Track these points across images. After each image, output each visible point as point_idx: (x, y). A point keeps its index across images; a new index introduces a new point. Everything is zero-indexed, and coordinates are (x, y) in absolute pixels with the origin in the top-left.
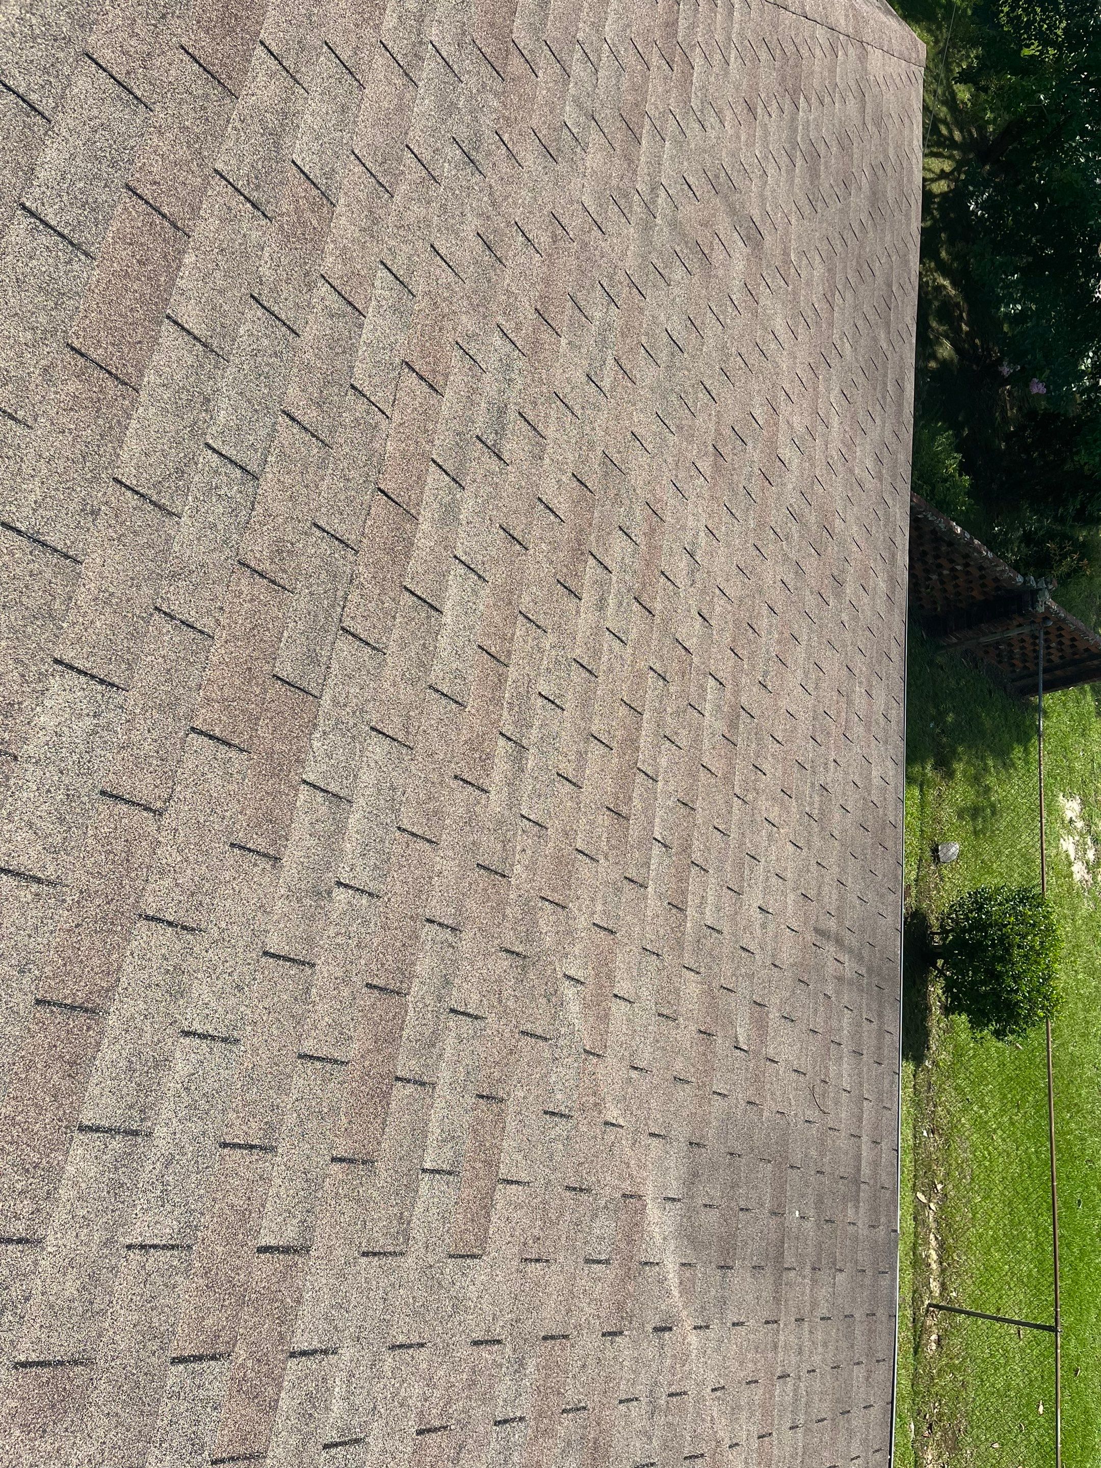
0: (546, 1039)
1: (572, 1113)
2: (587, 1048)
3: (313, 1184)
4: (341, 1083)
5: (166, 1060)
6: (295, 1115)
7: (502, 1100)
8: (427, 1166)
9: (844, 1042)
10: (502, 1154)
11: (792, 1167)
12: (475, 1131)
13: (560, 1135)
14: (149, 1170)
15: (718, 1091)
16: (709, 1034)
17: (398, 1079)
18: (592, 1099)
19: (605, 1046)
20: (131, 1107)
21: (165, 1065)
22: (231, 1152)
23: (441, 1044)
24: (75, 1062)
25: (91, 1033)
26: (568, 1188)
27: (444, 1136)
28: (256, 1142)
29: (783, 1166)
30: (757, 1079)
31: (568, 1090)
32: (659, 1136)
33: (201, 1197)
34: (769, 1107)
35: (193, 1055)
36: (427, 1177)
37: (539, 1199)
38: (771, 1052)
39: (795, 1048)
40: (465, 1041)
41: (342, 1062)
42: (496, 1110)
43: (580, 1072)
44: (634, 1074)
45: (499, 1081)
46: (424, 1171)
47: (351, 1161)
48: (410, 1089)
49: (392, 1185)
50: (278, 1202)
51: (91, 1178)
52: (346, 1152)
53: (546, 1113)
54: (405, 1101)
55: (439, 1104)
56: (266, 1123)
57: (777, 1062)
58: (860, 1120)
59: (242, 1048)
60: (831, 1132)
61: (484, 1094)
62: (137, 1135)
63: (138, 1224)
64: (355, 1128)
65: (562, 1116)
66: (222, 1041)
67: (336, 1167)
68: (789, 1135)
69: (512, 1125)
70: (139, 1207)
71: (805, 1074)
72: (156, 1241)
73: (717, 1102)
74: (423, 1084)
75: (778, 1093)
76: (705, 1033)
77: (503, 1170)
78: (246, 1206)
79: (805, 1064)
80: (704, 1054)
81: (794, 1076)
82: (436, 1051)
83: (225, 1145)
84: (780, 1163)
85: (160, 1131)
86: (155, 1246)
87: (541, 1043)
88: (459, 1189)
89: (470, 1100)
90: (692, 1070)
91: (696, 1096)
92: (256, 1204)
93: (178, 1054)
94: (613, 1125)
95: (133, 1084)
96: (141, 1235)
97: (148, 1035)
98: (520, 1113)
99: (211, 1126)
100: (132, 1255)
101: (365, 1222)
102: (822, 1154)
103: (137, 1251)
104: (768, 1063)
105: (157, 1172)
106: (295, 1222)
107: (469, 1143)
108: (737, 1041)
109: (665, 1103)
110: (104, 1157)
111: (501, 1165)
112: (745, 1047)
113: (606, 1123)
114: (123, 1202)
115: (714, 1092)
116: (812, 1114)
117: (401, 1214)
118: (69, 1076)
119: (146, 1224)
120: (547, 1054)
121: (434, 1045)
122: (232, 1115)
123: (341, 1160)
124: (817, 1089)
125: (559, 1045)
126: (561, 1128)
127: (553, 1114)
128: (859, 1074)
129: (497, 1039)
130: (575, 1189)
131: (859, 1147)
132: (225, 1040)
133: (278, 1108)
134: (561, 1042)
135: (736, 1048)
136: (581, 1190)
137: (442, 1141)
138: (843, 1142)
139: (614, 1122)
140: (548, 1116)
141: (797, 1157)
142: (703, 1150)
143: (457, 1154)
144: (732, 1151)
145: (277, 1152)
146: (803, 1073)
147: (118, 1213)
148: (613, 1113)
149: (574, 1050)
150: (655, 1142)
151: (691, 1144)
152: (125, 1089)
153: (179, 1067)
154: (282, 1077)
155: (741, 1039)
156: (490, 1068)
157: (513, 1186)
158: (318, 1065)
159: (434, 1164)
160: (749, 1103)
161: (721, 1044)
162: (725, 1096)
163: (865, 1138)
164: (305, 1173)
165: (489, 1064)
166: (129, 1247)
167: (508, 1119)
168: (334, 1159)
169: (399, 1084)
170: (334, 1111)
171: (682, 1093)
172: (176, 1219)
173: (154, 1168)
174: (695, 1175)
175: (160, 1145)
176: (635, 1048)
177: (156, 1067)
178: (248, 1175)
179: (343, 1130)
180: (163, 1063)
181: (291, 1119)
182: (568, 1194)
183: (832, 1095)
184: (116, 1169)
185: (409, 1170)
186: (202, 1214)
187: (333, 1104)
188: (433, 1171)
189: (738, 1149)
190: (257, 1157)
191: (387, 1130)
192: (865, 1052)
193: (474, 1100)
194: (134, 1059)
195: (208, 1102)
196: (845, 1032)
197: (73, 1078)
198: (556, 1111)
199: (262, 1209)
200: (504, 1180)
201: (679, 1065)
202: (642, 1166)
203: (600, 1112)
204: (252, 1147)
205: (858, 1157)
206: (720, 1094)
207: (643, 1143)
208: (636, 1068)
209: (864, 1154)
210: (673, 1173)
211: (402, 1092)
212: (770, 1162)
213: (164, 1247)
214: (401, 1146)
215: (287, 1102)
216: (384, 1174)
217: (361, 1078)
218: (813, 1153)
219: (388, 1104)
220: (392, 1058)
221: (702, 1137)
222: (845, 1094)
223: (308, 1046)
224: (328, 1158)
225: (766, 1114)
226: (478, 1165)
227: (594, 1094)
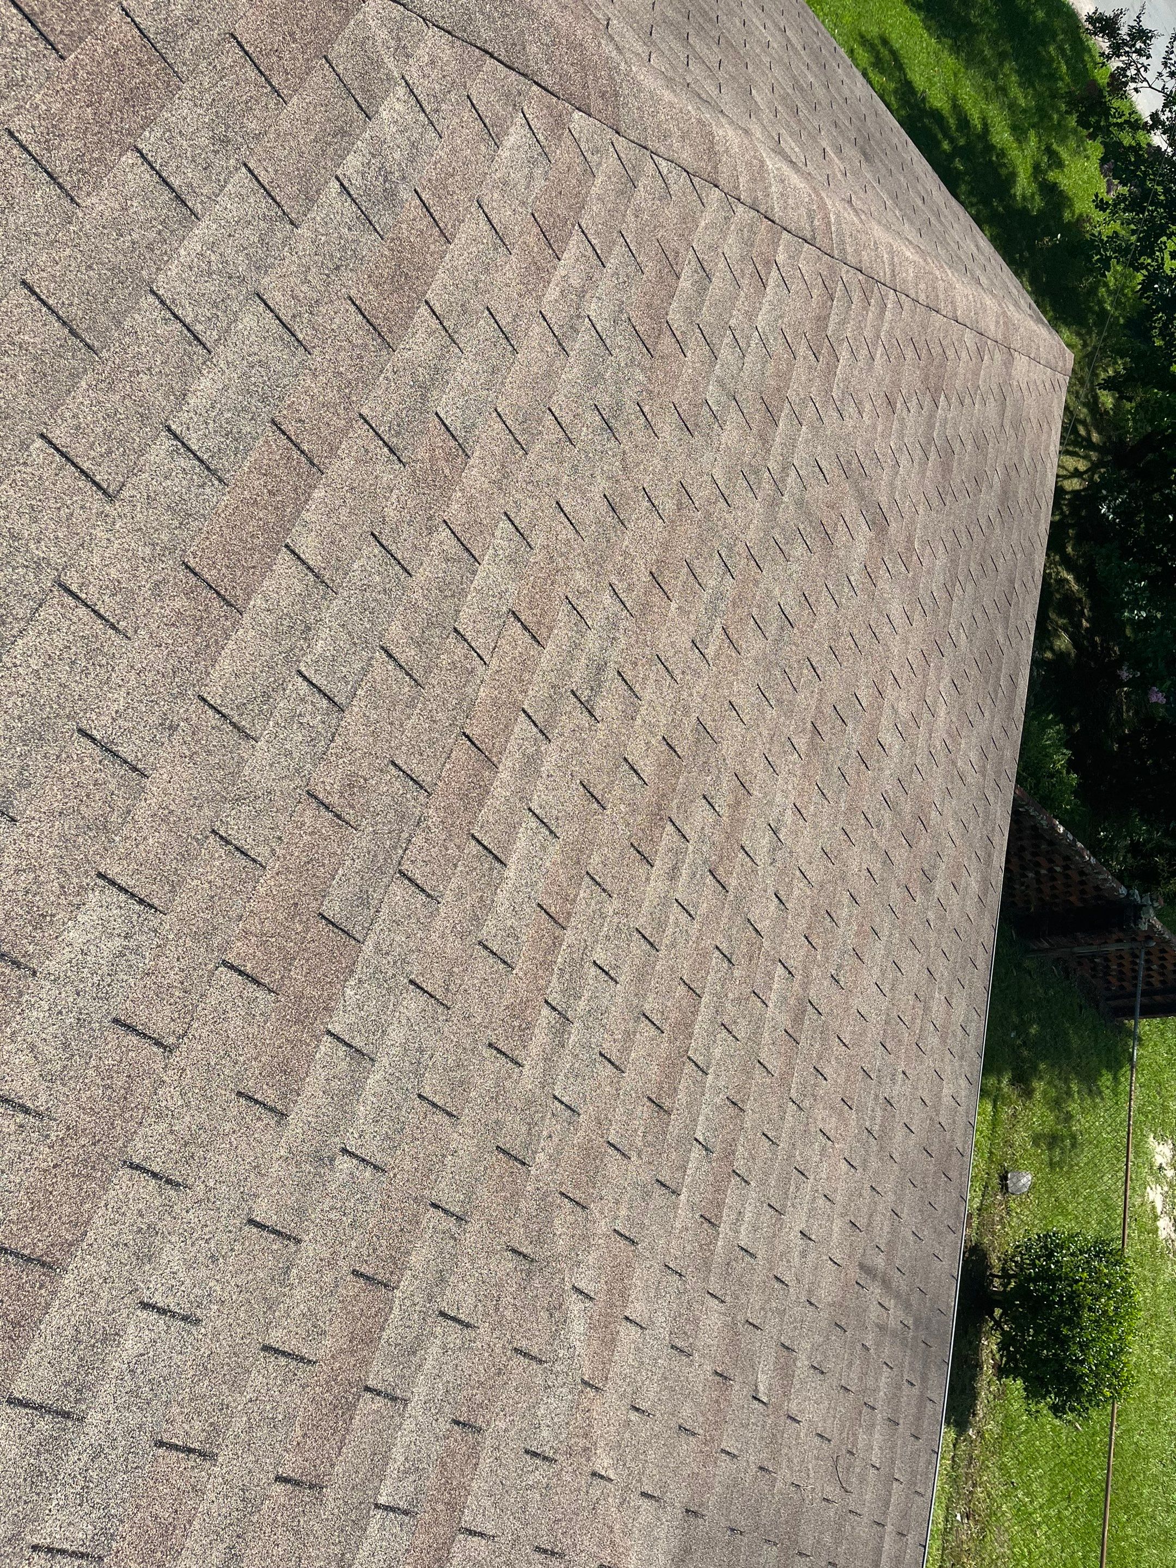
0: (541, 1362)
1: (557, 1457)
2: (586, 1378)
3: (250, 1504)
4: (303, 1387)
5: (117, 1334)
6: (245, 1419)
7: (479, 1430)
8: (382, 1500)
9: (878, 1405)
10: (469, 1497)
11: (800, 1554)
12: (444, 1465)
13: (539, 1482)
14: (74, 1461)
15: (727, 1449)
16: (726, 1378)
17: (367, 1389)
18: (582, 1442)
19: (607, 1378)
20: (68, 1384)
21: (115, 1340)
22: (166, 1454)
23: (423, 1352)
24: (19, 1323)
25: (43, 1291)
26: (538, 1549)
27: (407, 1466)
28: (196, 1445)
29: (791, 1553)
30: (773, 1441)
31: (556, 1427)
32: (652, 1497)
33: (124, 1501)
34: (784, 1475)
35: (147, 1332)
36: (379, 1514)
37: (503, 1559)
38: (794, 1408)
39: (822, 1406)
40: (450, 1353)
41: (309, 1361)
42: (471, 1441)
43: (575, 1406)
44: (634, 1416)
45: (480, 1405)
46: (377, 1506)
47: (297, 1483)
48: (379, 1403)
49: (339, 1518)
50: (207, 1520)
51: (10, 1460)
52: (293, 1471)
53: (527, 1452)
54: (370, 1418)
55: (409, 1425)
56: (211, 1424)
57: (798, 1422)
58: (887, 1504)
59: (203, 1330)
60: (851, 1516)
61: (461, 1419)
62: (68, 1417)
63: (50, 1522)
64: (309, 1442)
65: (545, 1458)
66: (182, 1319)
67: (279, 1488)
68: (803, 1513)
69: (486, 1463)
70: (55, 1502)
71: (829, 1441)
72: (66, 1546)
73: (724, 1463)
74: (394, 1399)
75: (795, 1461)
76: (721, 1375)
77: (467, 1517)
78: (171, 1520)
79: (831, 1429)
80: (717, 1401)
81: (817, 1441)
82: (416, 1360)
83: (160, 1444)
84: (788, 1548)
85: (94, 1417)
86: (62, 1552)
87: (535, 1365)
88: (413, 1534)
89: (444, 1426)
90: (701, 1419)
91: (701, 1452)
92: (183, 1519)
93: (131, 1329)
94: (602, 1477)
95: (75, 1358)
96: (50, 1535)
97: (103, 1302)
98: (498, 1448)
99: (149, 1419)
100: (36, 1557)
101: (300, 1558)
102: (837, 1543)
103: (43, 1555)
104: (789, 1421)
105: (81, 1464)
106: (222, 1547)
107: (433, 1473)
108: (756, 1390)
109: (664, 1457)
110: (29, 1438)
111: (466, 1511)
112: (765, 1400)
113: (594, 1474)
114: (38, 1494)
115: (723, 1451)
116: (832, 1491)
117: (343, 1555)
118: (10, 1338)
119: (59, 1523)
120: (539, 1380)
121: (414, 1353)
122: (175, 1409)
123: (286, 1480)
124: (841, 1461)
125: (554, 1370)
126: (540, 1474)
127: (535, 1454)
128: (892, 1448)
129: (486, 1354)
130: (545, 1551)
131: (882, 1538)
132: (185, 1318)
133: (227, 1408)
134: (557, 1367)
135: (755, 1398)
136: (553, 1553)
137: (405, 1472)
138: (863, 1530)
139: (603, 1473)
140: (528, 1457)
141: (807, 1544)
142: (701, 1521)
143: (418, 1491)
144: (733, 1526)
145: (216, 1460)
146: (827, 1439)
147: (30, 1505)
148: (603, 1462)
149: (570, 1378)
150: (646, 1504)
151: (687, 1511)
152: (66, 1362)
153: (128, 1345)
154: (239, 1370)
155: (761, 1388)
156: (473, 1388)
157: (476, 1539)
158: (283, 1361)
159: (390, 1499)
160: (761, 1468)
161: (738, 1393)
162: (735, 1456)
163: (889, 1528)
164: (243, 1490)
165: (472, 1383)
166: (35, 1548)
167: (483, 1455)
168: (279, 1479)
169: (368, 1395)
170: (289, 1418)
171: (686, 1446)
172: (92, 1523)
173: (79, 1459)
174: (687, 1551)
175: (91, 1434)
176: (640, 1384)
177: (104, 1341)
178: (180, 1483)
179: (295, 1443)
180: (112, 1337)
181: (240, 1423)
182: (537, 1556)
183: (858, 1470)
184: (39, 1453)
185: (361, 1503)
186: (122, 1521)
187: (290, 1410)
188: (387, 1508)
189: (742, 1524)
190: (194, 1464)
191: (344, 1450)
192: (901, 1422)
193: (448, 1426)
194: (82, 1328)
195: (152, 1390)
196: (882, 1393)
197: (14, 1341)
198: (539, 1451)
199: (188, 1527)
200: (467, 1530)
201: (687, 1411)
202: (627, 1533)
203: (588, 1460)
204: (190, 1451)
205: (878, 1551)
206: (728, 1453)
207: (632, 1505)
208: (637, 1410)
209: (886, 1547)
210: (662, 1544)
211: (370, 1405)
212: (775, 1544)
213: (73, 1554)
214: (357, 1472)
215: (239, 1401)
216: (331, 1505)
217: (327, 1383)
218: (827, 1539)
219: (351, 1418)
220: (366, 1362)
221: (702, 1504)
222: (872, 1471)
223: (275, 1337)
224: (272, 1476)
225: (779, 1485)
226: (440, 1507)
227: (586, 1436)
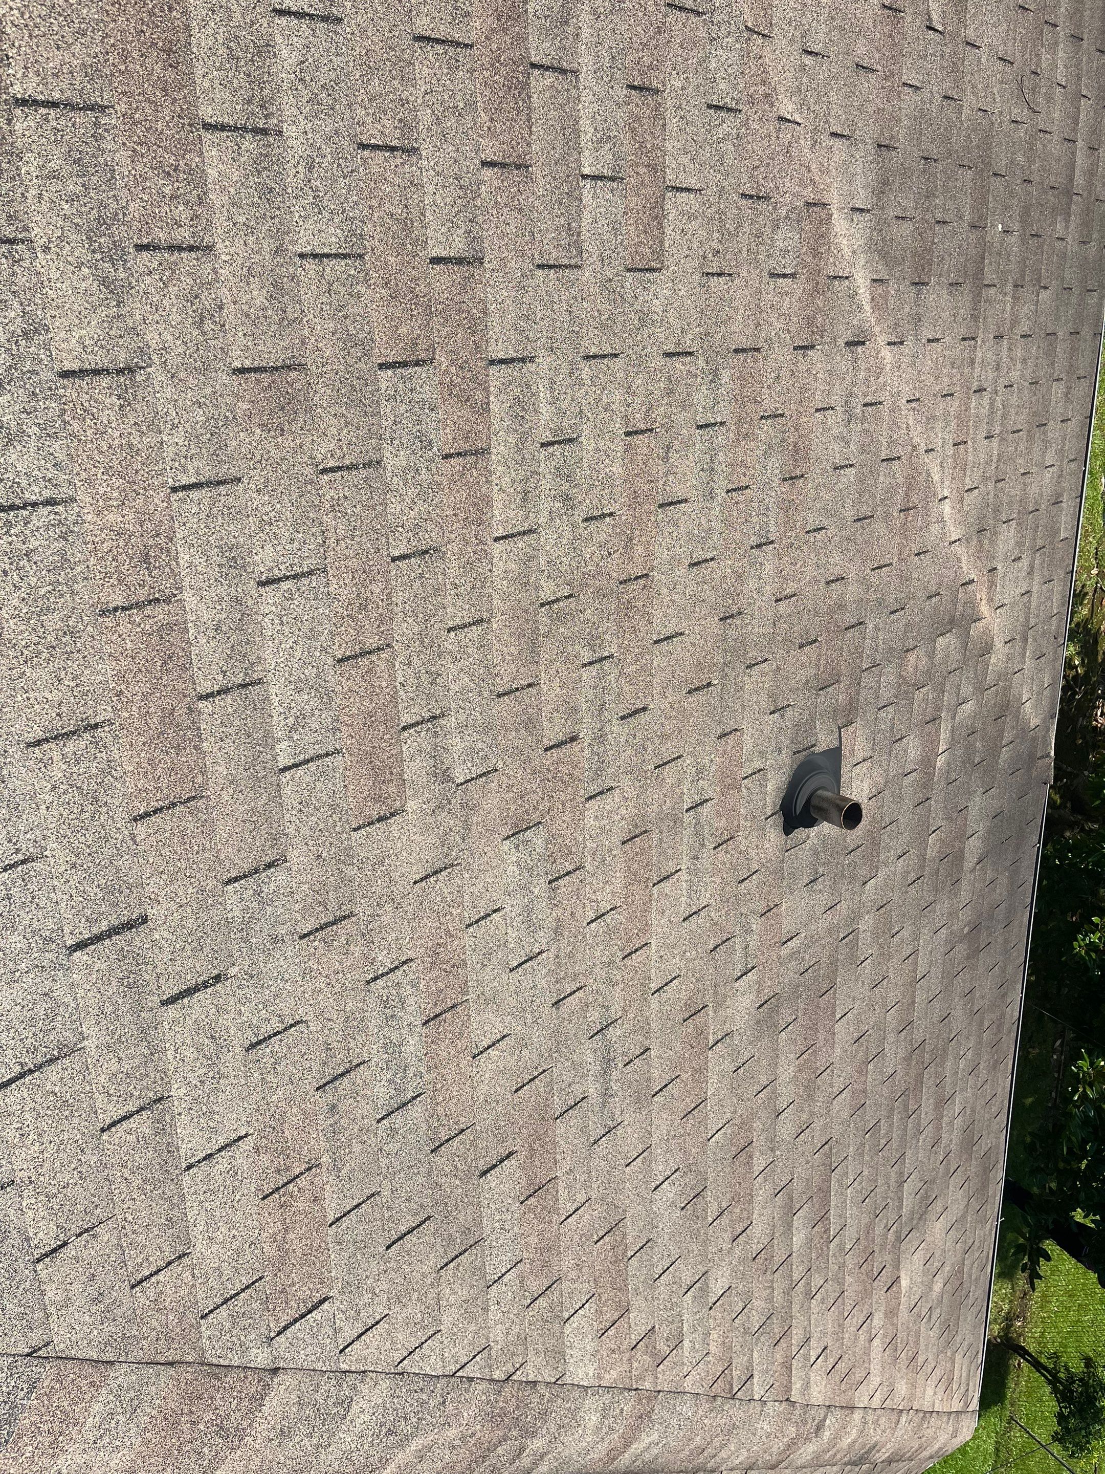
0: (698, 14)
1: (741, 107)
2: (750, 24)
3: (469, 191)
4: (471, 71)
5: (268, 45)
6: (429, 111)
7: (657, 91)
8: (586, 171)
9: (1060, 22)
10: (667, 157)
11: (995, 175)
12: (633, 130)
13: (729, 134)
14: (293, 177)
15: (909, 82)
16: (896, 10)
17: (534, 66)
18: (761, 89)
19: (771, 24)
20: (249, 102)
21: (269, 52)
22: (372, 155)
23: (574, 20)
24: (171, 50)
25: (174, 13)
26: (744, 195)
27: (598, 136)
28: (395, 143)
29: (985, 174)
30: (955, 69)
31: (732, 78)
32: (842, 136)
33: (356, 203)
34: (970, 101)
35: (295, 39)
36: (589, 184)
37: (714, 209)
38: (971, 34)
39: (1000, 29)
40: (602, 17)
41: (466, 46)
42: (652, 104)
43: (745, 55)
44: (808, 60)
45: (650, 67)
46: (584, 177)
47: (503, 165)
48: (550, 78)
49: (553, 193)
50: (437, 211)
51: (237, 182)
52: (495, 155)
53: (710, 106)
54: (548, 94)
55: (586, 97)
56: (400, 121)
57: (978, 47)
58: (1076, 121)
59: (348, 29)
60: (1042, 135)
61: (636, 83)
62: (266, 134)
63: (302, 232)
64: (498, 126)
65: (730, 110)
66: (323, 20)
67: (487, 173)
68: (993, 137)
69: (673, 123)
70: (297, 215)
71: (1012, 63)
72: (326, 250)
73: (909, 97)
74: (564, 71)
75: (980, 86)
76: (890, 8)
77: (670, 176)
78: (405, 215)
79: (1013, 50)
80: (890, 36)
81: (1000, 65)
82: (570, 29)
83: (363, 146)
84: (982, 170)
85: (290, 130)
86: (327, 256)
87: (693, 18)
88: (625, 197)
89: (621, 92)
90: (877, 56)
91: (883, 88)
92: (415, 212)
93: (279, 39)
94: (789, 121)
95: (242, 75)
96: (309, 243)
97: (237, 15)
98: (680, 107)
99: (341, 124)
100: (307, 265)
101: (533, 233)
102: (1030, 162)
103: (311, 261)
104: (968, 48)
105: (302, 176)
106: (460, 232)
107: (627, 146)
108: (930, 19)
109: (847, 97)
110: (242, 159)
111: (667, 170)
112: (941, 28)
113: (781, 119)
114: (279, 209)
115: (905, 84)
116: (1018, 112)
117: (569, 224)
118: (171, 66)
119: (310, 232)
120: (702, 33)
121: (566, 22)
122: (361, 112)
123: (492, 164)
124: (1026, 83)
125: (715, 21)
126: (728, 125)
127: (718, 108)
128: (1078, 66)
129: (640, 14)
130: (751, 197)
131: (1074, 154)
132: (325, 19)
133: (408, 103)
134: (717, 18)
135: (930, 28)
136: (759, 198)
137: (599, 142)
138: (1055, 147)
139: (789, 117)
140: (712, 111)
141: (1001, 165)
142: (894, 153)
143: (617, 157)
144: (926, 154)
145: (420, 155)
146: (1009, 62)
147: (277, 220)
148: (787, 108)
149: (733, 28)
150: (837, 143)
151: (879, 146)
152: (235, 81)
153: (285, 53)
154: (401, 64)
155: (935, 17)
156: (637, 51)
157: (683, 194)
158: (439, 49)
159: (594, 168)
160: (946, 97)
161: (911, 23)
162: (918, 88)
163: (1080, 144)
164: (456, 179)
165: (635, 46)
166: (302, 256)
167: (668, 115)
168: (484, 164)
169: (536, 72)
170: (471, 105)
171: (868, 84)
172: (338, 227)
173: (297, 172)
174: (886, 183)
175: (295, 146)
176: (808, 27)
177: (259, 53)
178: (397, 181)
179: (486, 129)
180: (265, 49)
181: (426, 116)
182: (744, 202)
183: (1044, 90)
184: (259, 172)
185: (568, 176)
186: (364, 223)
187: (468, 97)
188: (595, 178)
189: (934, 152)
190: (401, 161)
191: (534, 129)
192: (1085, 37)
193: (625, 92)
194: (232, 44)
195: (329, 95)
196: (1063, 9)
197: (176, 68)
198: (721, 104)
199: (422, 218)
200: (673, 187)
201: (861, 49)
202: (824, 171)
203: (772, 105)
204: (393, 149)
205: (1072, 166)
206: (911, 86)
207: (824, 144)
208: (810, 53)
209: (1079, 162)
210: (860, 180)
211: (541, 82)
212: (970, 168)
213: (336, 256)
214: (553, 148)
215: (416, 94)
216: (542, 182)
217: (492, 65)
218: (1020, 158)
219: (529, 97)
220: (521, 39)
221: (892, 137)
222: (1059, 89)
223: (422, 25)
224: (477, 162)
225: (966, 111)
226: (642, 170)
227: (764, 83)
